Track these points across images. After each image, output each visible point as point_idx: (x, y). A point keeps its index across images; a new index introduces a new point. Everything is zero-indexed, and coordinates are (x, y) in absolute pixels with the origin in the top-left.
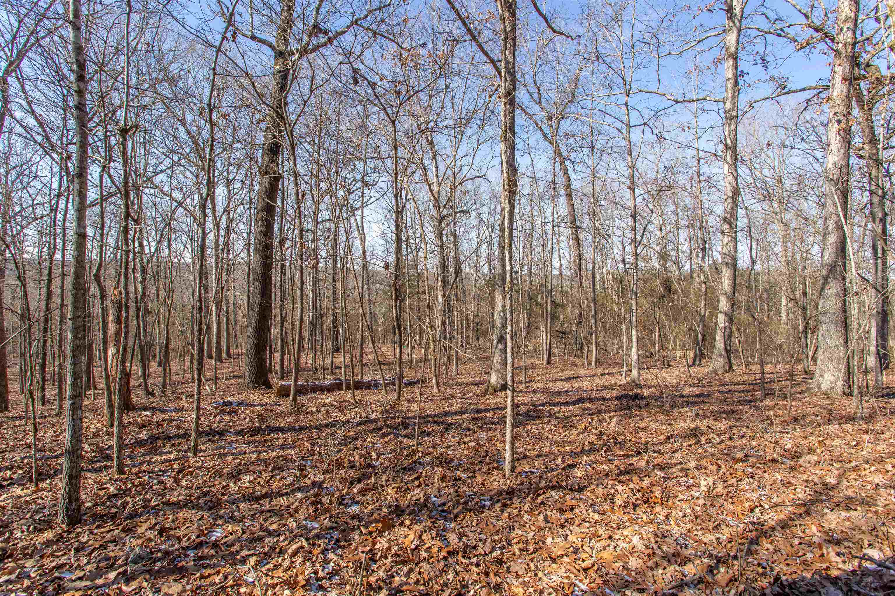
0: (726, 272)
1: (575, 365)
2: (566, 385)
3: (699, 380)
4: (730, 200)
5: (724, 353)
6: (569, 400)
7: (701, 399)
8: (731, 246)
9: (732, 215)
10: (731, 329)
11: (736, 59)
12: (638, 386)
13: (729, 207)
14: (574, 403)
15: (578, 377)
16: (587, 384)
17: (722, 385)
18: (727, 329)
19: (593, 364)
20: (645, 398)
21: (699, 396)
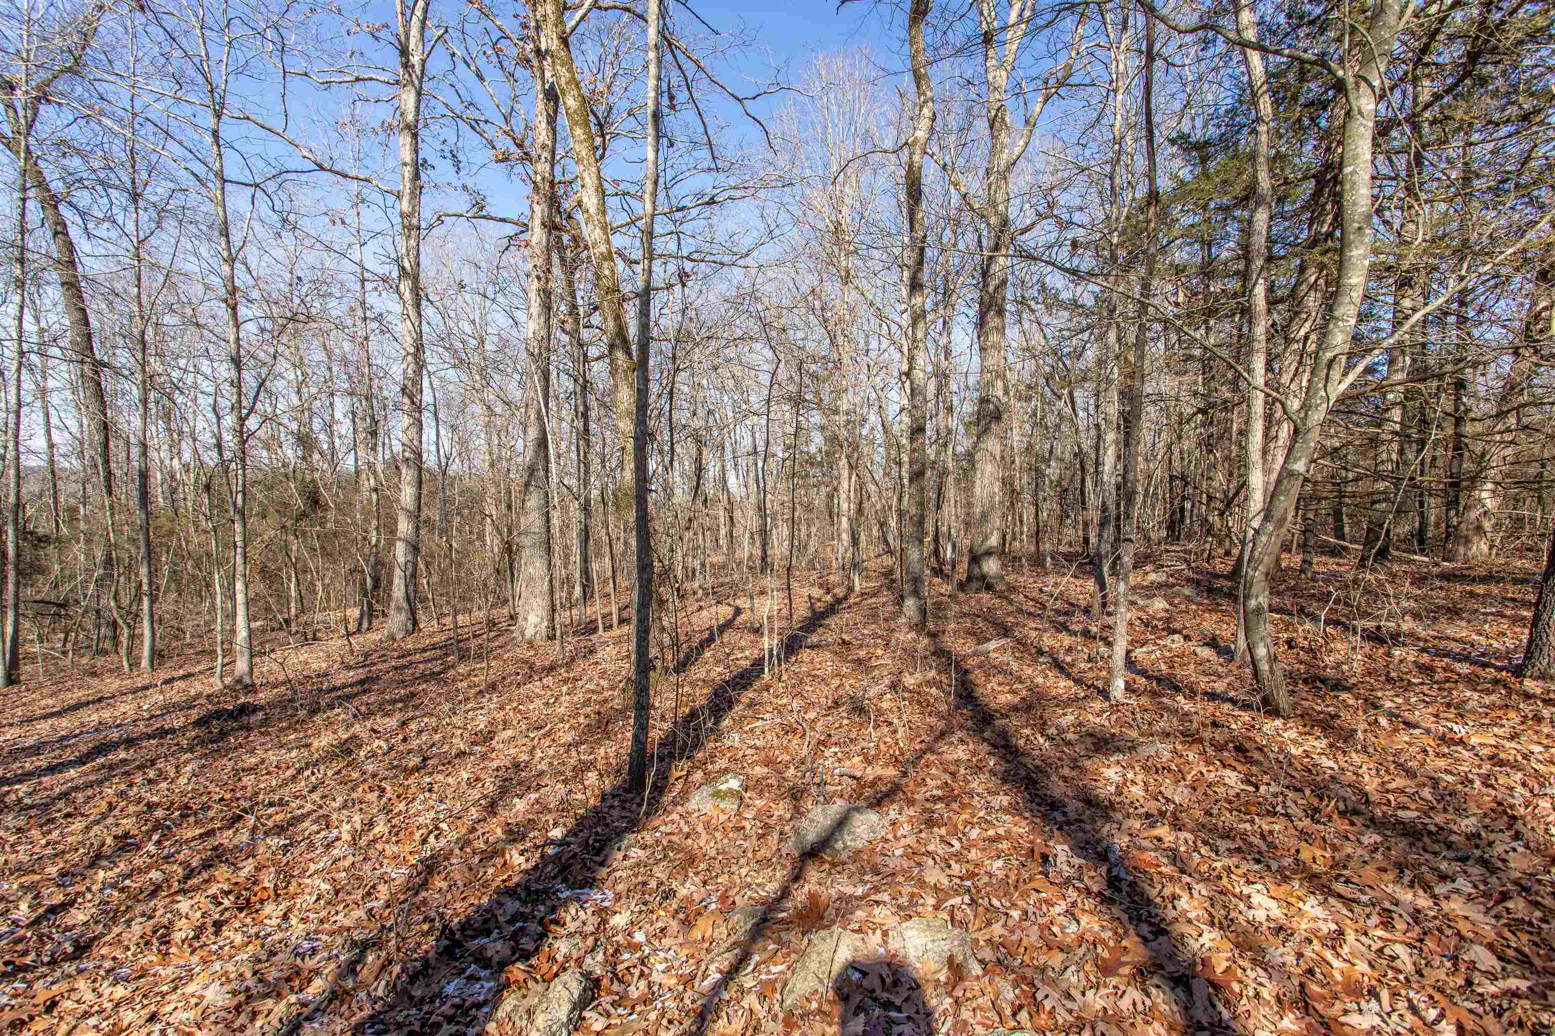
0: (408, 474)
1: (94, 674)
2: (65, 724)
3: (367, 655)
4: (410, 358)
5: (405, 605)
6: (69, 755)
7: (366, 686)
8: (412, 434)
9: (414, 383)
10: (415, 565)
11: (415, 136)
12: (250, 688)
13: (410, 371)
14: (82, 761)
15: (100, 700)
16: (126, 708)
17: (403, 656)
18: (410, 565)
19: (145, 663)
20: (262, 708)
21: (362, 682)
